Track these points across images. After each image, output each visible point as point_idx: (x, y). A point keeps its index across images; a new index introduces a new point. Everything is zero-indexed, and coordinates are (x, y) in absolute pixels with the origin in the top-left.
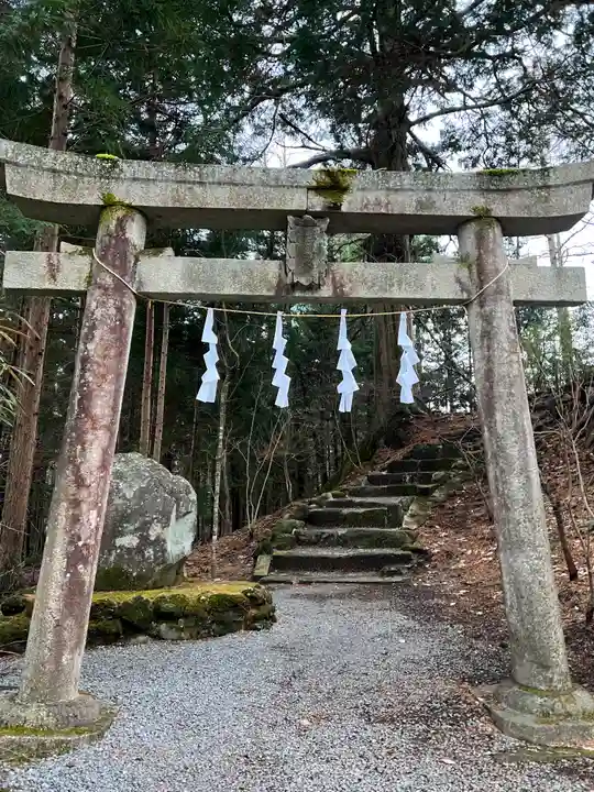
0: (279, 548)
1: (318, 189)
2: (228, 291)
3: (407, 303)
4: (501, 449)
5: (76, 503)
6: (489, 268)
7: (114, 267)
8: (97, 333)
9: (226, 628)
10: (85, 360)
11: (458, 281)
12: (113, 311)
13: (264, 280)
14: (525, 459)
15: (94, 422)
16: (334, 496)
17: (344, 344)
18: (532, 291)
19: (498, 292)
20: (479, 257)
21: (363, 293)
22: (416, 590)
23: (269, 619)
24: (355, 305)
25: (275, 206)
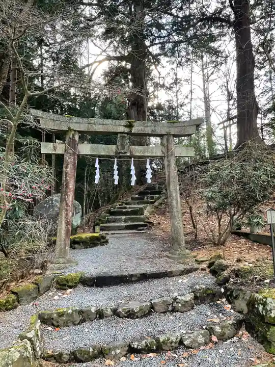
0: (102, 223)
1: (126, 126)
2: (102, 154)
3: (148, 157)
4: (171, 194)
5: (67, 210)
6: (170, 148)
7: (72, 147)
8: (69, 166)
9: (95, 245)
10: (66, 173)
11: (162, 151)
12: (73, 160)
13: (112, 150)
14: (177, 197)
15: (70, 189)
16: (119, 205)
17: (133, 167)
18: (180, 154)
19: (172, 155)
20: (167, 145)
21: (138, 154)
22: (149, 234)
23: (107, 242)
24: (135, 157)
25: (114, 131)
